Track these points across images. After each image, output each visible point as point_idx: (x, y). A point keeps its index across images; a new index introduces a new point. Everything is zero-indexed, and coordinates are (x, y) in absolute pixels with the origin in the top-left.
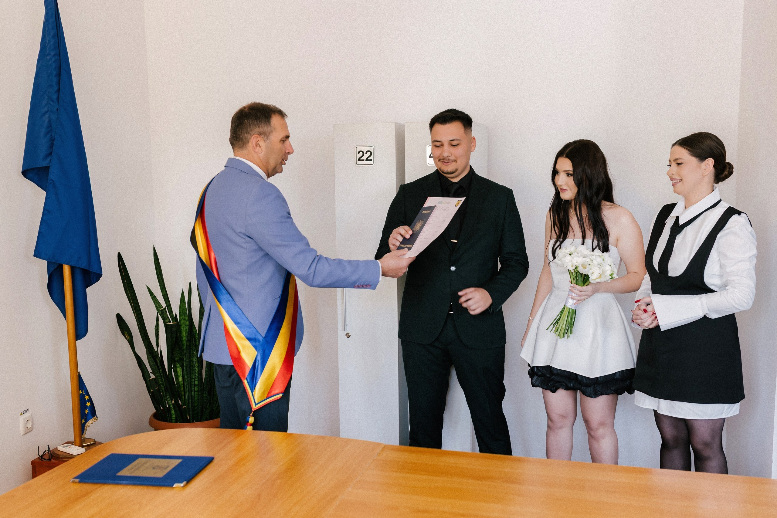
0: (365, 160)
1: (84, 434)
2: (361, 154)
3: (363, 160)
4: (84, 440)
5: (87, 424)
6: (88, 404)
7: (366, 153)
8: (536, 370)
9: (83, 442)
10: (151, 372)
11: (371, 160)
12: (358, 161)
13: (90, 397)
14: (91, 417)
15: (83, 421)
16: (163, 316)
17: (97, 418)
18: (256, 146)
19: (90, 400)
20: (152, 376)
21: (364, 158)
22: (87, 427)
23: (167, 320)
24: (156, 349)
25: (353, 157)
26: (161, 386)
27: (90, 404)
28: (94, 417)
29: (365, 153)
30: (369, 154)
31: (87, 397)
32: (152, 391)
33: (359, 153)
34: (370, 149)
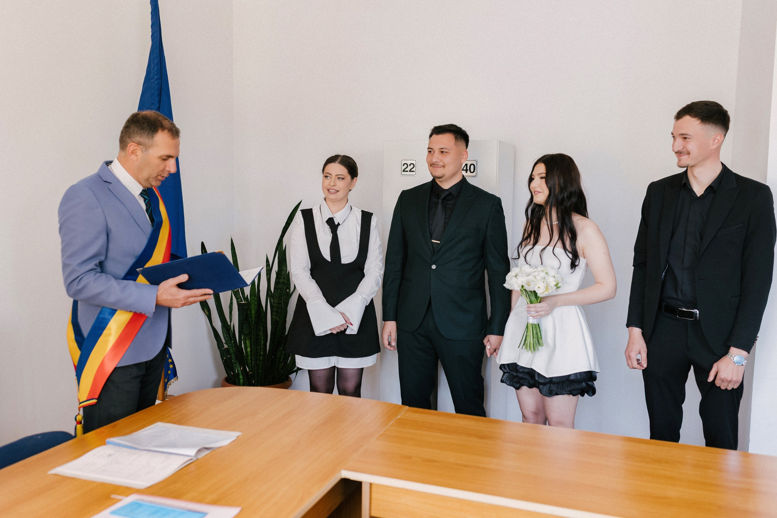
0: (409, 171)
1: (166, 391)
2: (406, 166)
3: (407, 171)
4: (166, 396)
5: (169, 383)
6: (171, 366)
7: (410, 165)
9: (165, 398)
10: (224, 343)
11: (414, 171)
12: (403, 171)
13: (172, 360)
14: (173, 377)
15: (166, 380)
16: (237, 296)
17: (178, 378)
18: (132, 153)
19: (173, 363)
20: (226, 346)
21: (408, 169)
22: (169, 386)
23: (239, 300)
24: (229, 324)
25: (399, 168)
26: (233, 354)
27: (173, 366)
28: (176, 378)
29: (409, 165)
30: (412, 166)
31: (170, 361)
32: (225, 358)
33: (403, 165)
34: (414, 162)
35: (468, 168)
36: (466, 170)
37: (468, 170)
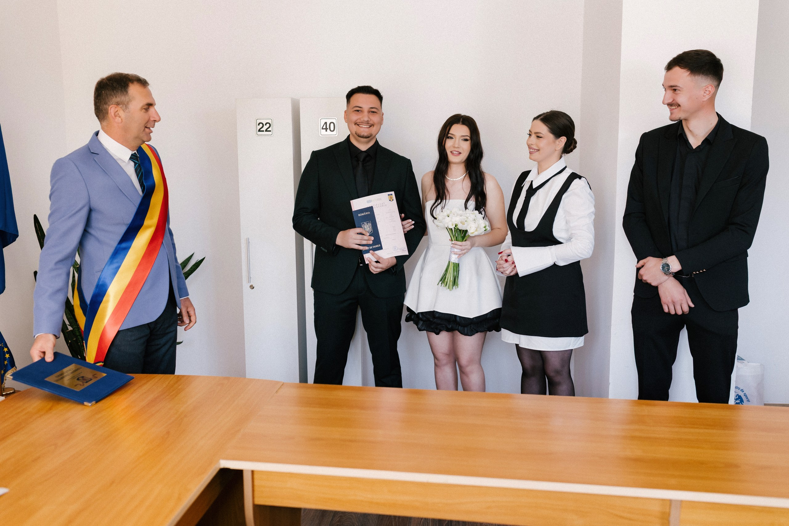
0: (265, 131)
1: (4, 384)
2: (261, 125)
3: (263, 131)
4: (4, 389)
5: (5, 375)
6: (7, 356)
7: (266, 125)
8: (421, 316)
9: (3, 391)
10: (68, 325)
11: (270, 131)
12: (258, 131)
13: (8, 349)
14: (10, 368)
15: (3, 372)
17: (16, 368)
18: (115, 116)
19: (9, 352)
20: (70, 328)
21: (264, 129)
22: (7, 378)
25: (254, 128)
26: (79, 337)
27: (9, 355)
28: (14, 368)
29: (264, 125)
30: (268, 125)
31: (6, 350)
32: (70, 342)
33: (259, 125)
34: (269, 121)
35: (328, 127)
36: (326, 129)
37: (328, 129)
